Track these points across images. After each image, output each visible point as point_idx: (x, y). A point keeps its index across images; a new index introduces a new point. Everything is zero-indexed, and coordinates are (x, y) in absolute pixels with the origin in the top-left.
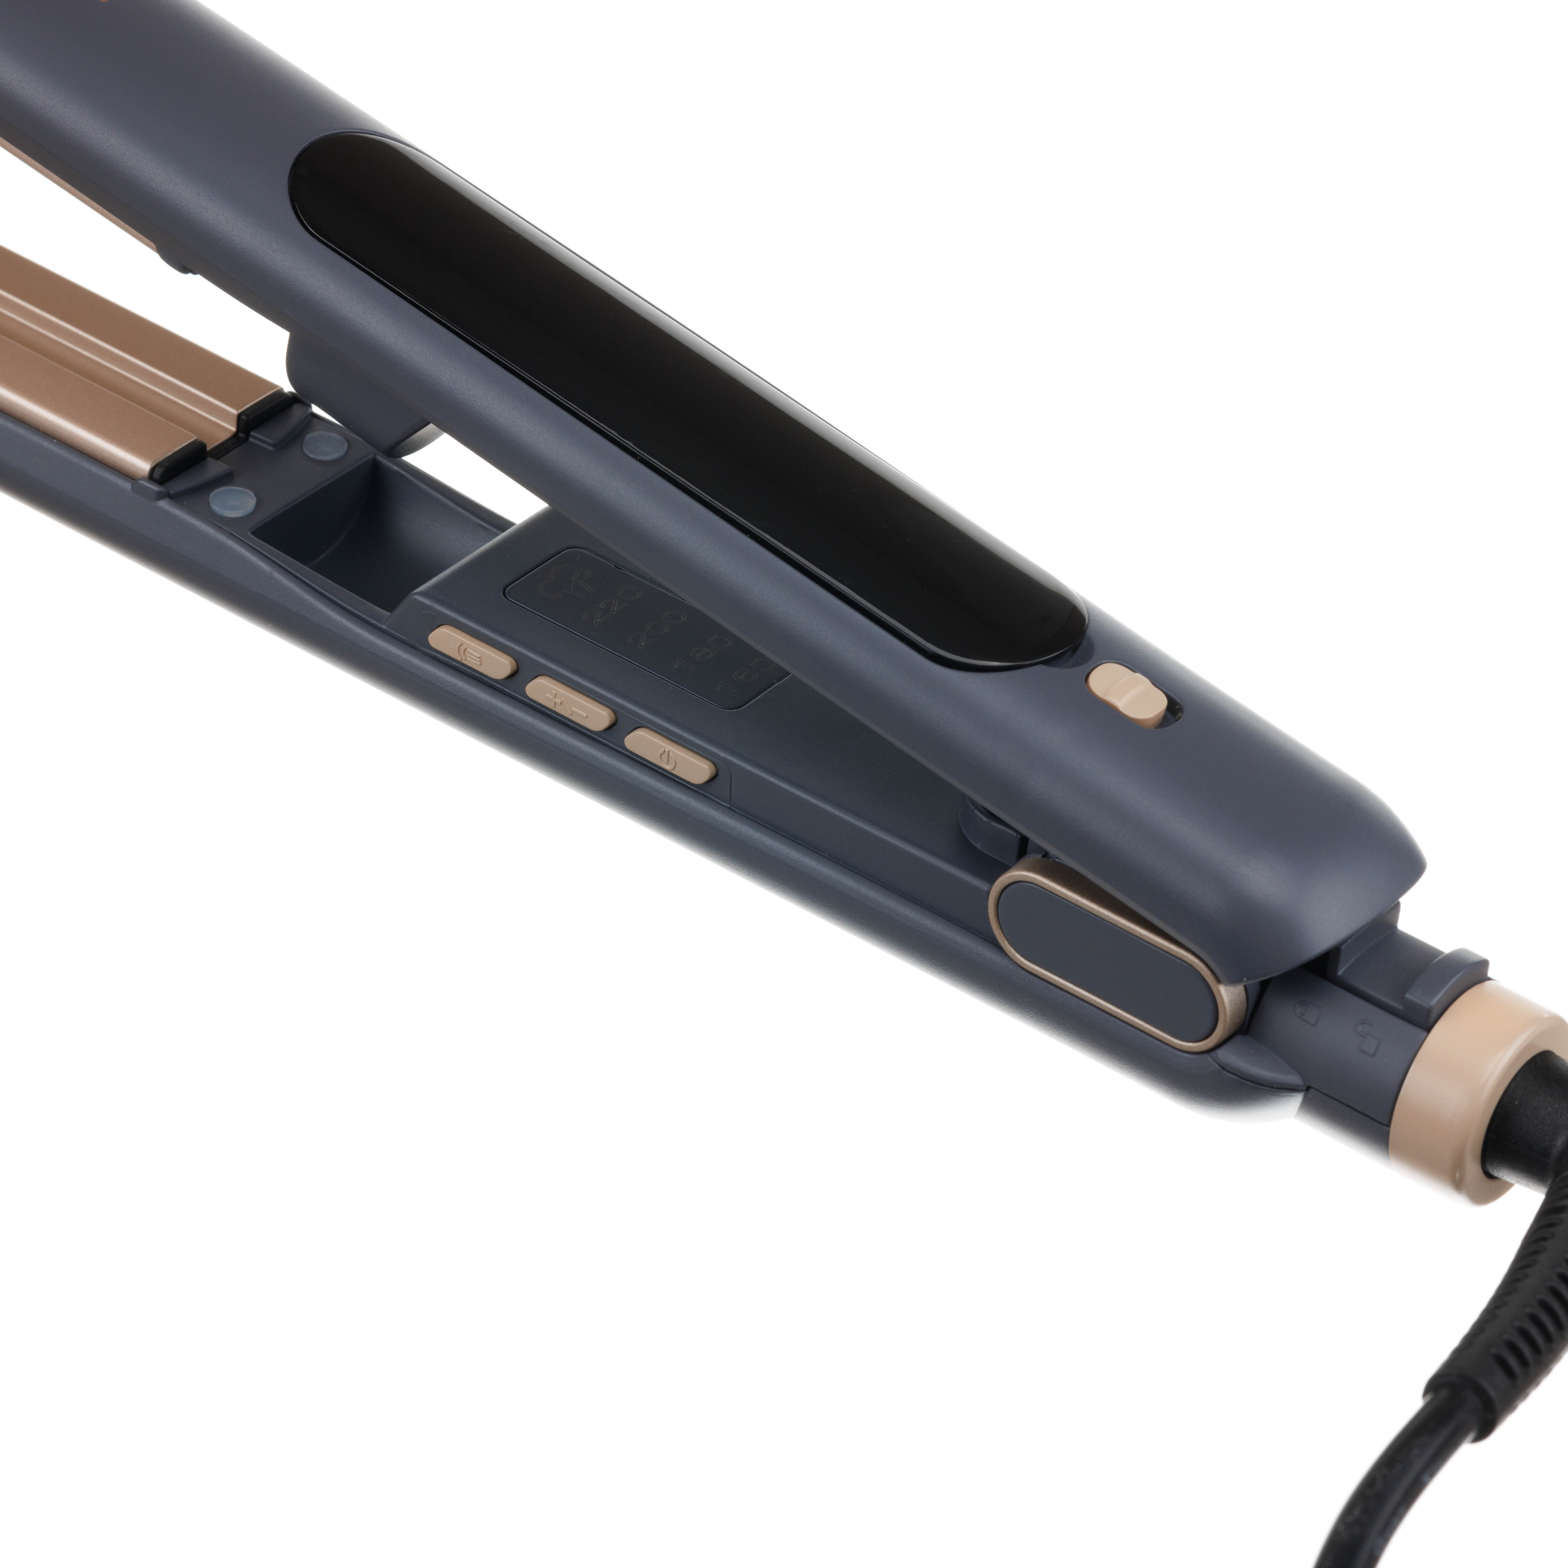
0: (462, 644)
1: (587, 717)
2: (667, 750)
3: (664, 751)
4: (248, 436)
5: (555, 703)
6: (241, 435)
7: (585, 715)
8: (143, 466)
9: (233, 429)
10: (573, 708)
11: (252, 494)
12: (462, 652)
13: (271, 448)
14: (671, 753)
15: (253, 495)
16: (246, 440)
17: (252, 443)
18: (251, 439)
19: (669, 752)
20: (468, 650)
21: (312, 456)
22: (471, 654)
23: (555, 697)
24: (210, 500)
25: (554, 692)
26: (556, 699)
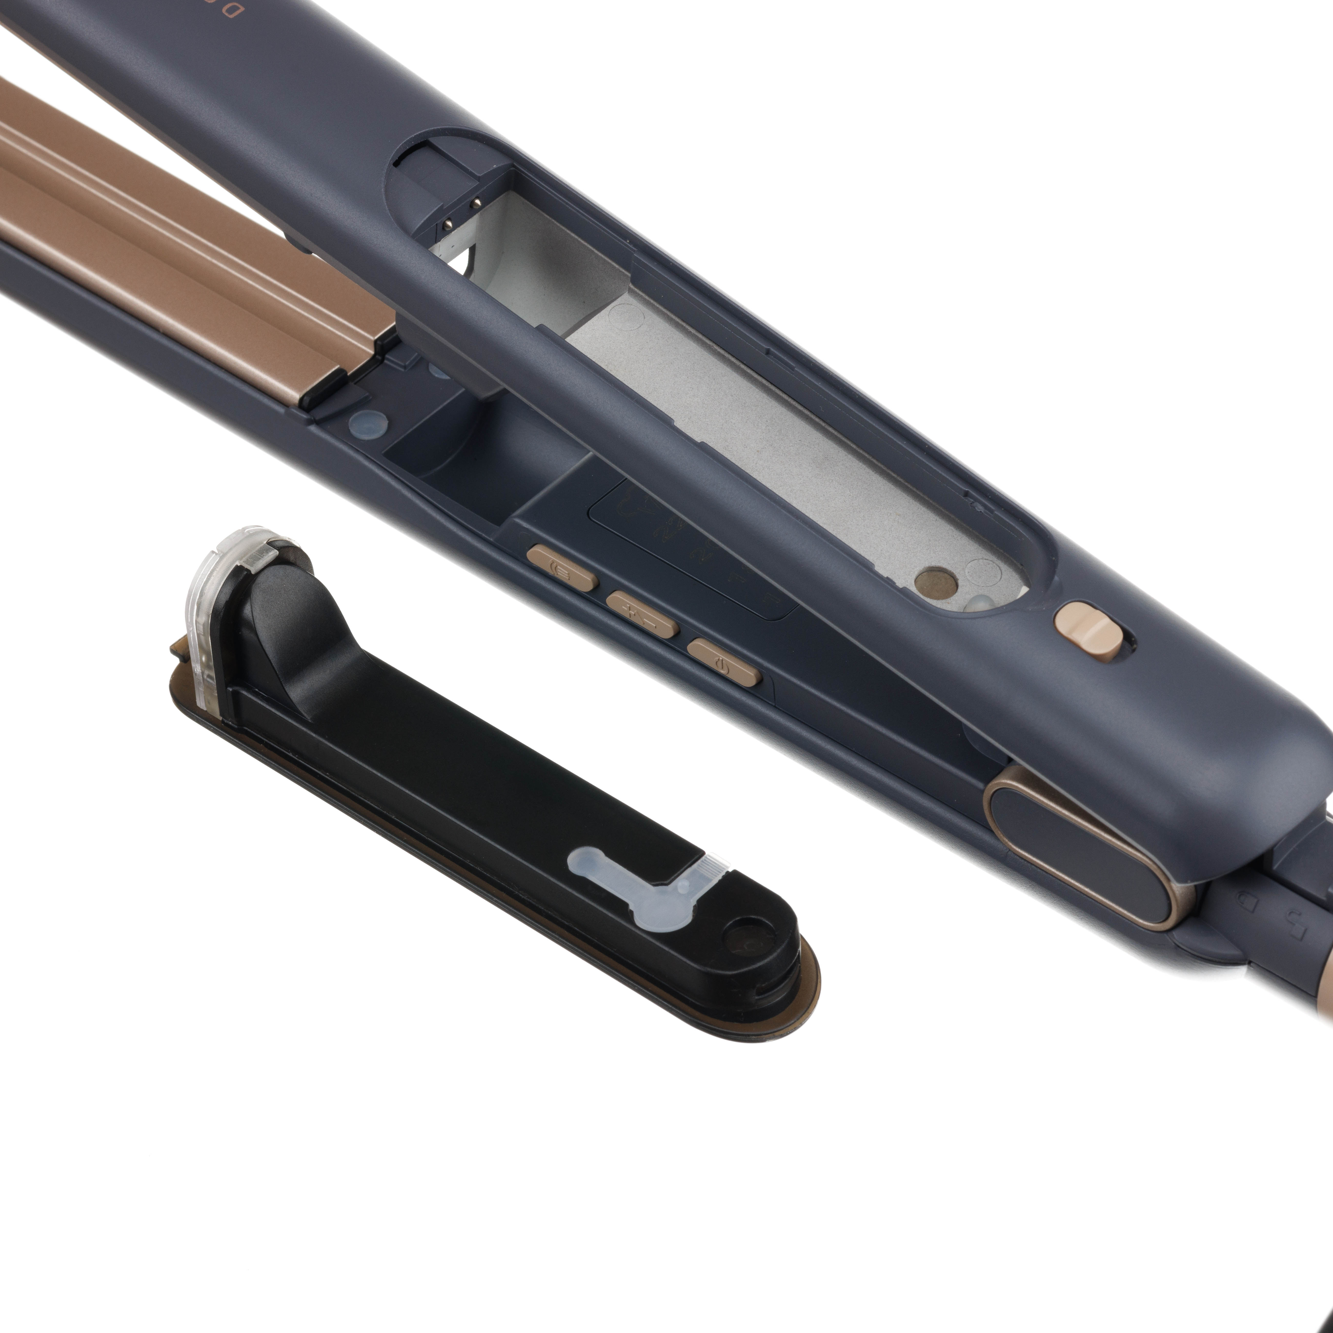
0: (553, 562)
1: (656, 627)
2: (721, 658)
3: (719, 659)
4: (383, 359)
5: (630, 614)
6: (377, 356)
7: (654, 625)
8: (294, 395)
9: (372, 352)
10: (644, 619)
11: (385, 416)
12: (554, 569)
13: (402, 370)
14: (724, 662)
15: (386, 418)
16: (382, 362)
17: (387, 365)
18: (386, 361)
19: (722, 660)
20: (558, 567)
21: (436, 376)
22: (560, 570)
23: (630, 610)
24: (349, 425)
25: (629, 606)
26: (630, 611)
